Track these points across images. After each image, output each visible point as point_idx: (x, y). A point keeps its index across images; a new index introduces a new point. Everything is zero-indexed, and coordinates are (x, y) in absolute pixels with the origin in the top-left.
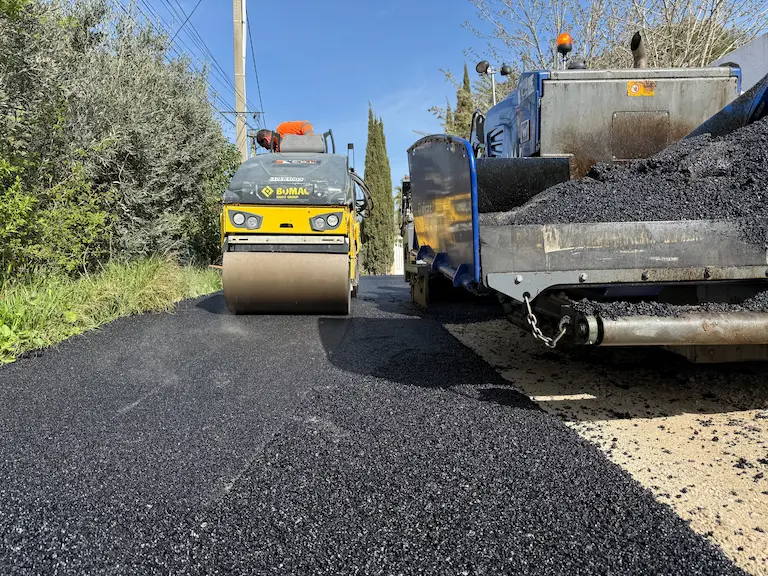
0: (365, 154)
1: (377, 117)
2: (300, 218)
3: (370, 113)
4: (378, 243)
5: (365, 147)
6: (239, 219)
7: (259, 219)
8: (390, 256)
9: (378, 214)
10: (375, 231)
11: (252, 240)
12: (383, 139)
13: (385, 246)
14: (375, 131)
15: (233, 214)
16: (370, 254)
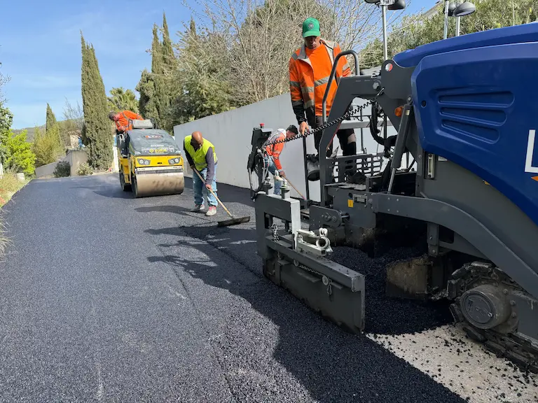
0: (81, 72)
1: (88, 42)
2: (165, 160)
3: (82, 39)
4: (99, 145)
5: (81, 67)
6: (141, 162)
7: (149, 161)
8: (110, 155)
9: (97, 121)
10: (95, 135)
11: (147, 169)
12: (96, 62)
13: (105, 147)
14: (89, 54)
15: (139, 160)
16: (93, 153)
